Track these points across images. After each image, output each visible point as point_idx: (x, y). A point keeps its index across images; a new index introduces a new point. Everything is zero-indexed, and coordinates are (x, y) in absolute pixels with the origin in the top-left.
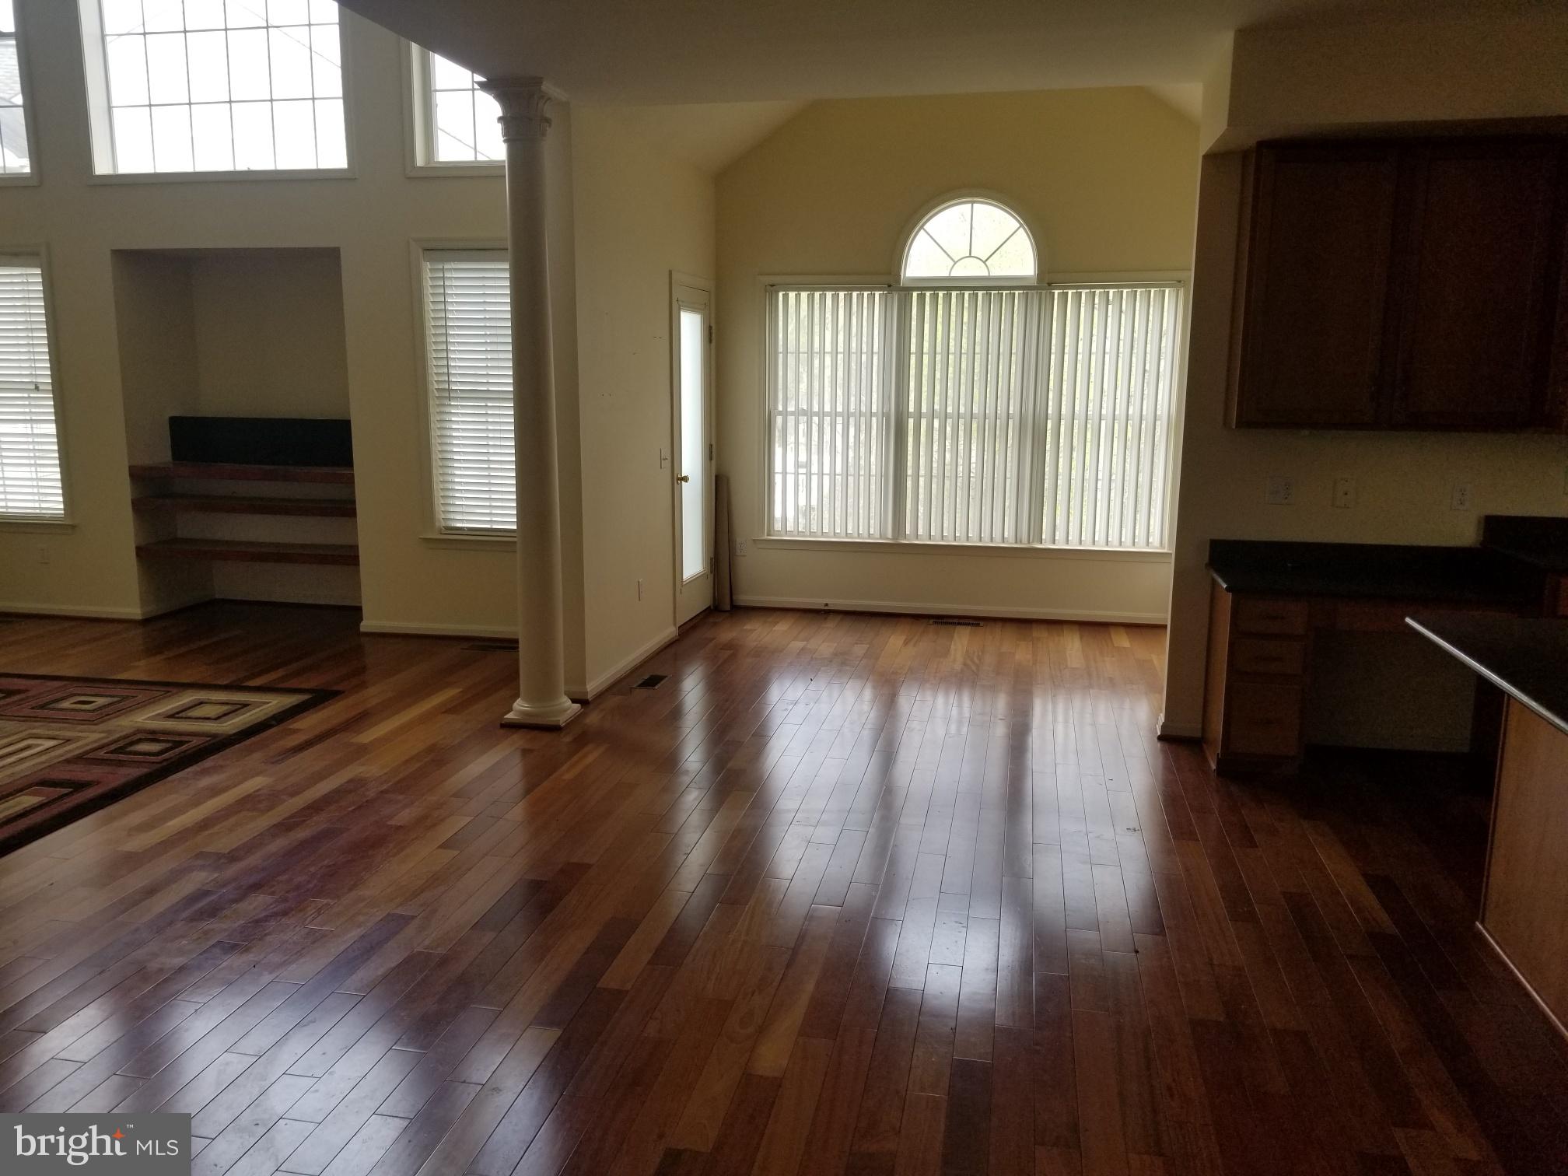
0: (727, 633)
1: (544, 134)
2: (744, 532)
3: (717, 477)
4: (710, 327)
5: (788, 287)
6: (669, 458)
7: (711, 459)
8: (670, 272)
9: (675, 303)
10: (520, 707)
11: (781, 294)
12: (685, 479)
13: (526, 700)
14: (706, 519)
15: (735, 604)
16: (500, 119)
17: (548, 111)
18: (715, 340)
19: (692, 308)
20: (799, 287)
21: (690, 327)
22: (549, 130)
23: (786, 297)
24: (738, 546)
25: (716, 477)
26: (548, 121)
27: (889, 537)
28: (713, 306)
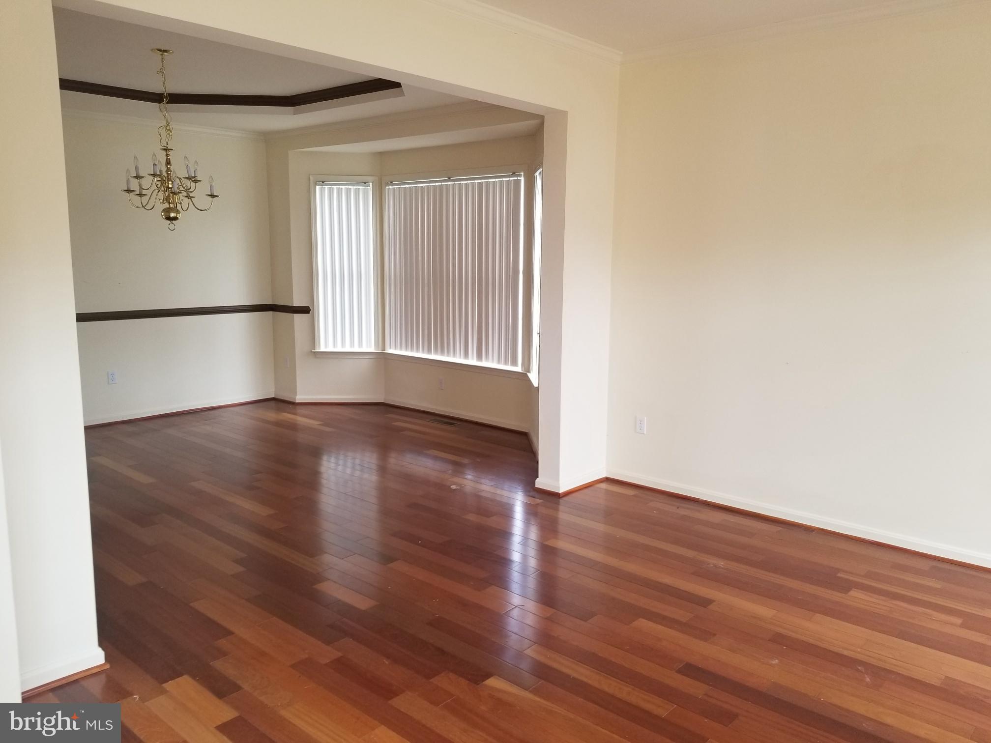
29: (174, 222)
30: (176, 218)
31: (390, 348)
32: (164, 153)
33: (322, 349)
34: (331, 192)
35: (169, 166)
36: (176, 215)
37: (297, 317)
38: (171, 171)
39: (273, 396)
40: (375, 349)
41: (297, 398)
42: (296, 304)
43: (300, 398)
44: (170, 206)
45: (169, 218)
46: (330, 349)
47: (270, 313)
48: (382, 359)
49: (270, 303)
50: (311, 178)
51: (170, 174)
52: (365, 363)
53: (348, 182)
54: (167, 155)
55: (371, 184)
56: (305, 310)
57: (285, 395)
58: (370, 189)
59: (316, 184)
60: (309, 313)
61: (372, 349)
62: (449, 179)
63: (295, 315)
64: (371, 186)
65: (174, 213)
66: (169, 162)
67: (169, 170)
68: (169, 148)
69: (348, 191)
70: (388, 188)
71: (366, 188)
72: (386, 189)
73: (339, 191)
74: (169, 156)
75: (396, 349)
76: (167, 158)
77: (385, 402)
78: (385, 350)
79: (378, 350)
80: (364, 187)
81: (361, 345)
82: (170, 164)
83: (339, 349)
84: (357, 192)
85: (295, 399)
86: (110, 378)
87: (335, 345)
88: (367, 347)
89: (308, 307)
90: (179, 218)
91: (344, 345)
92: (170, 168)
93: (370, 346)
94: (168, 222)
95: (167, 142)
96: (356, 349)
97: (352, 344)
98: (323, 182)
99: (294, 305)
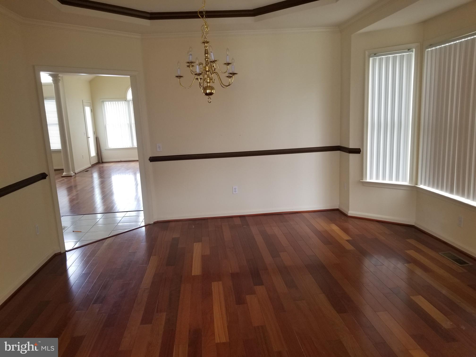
0: (101, 165)
1: (59, 82)
2: (103, 148)
4: (92, 109)
5: (106, 101)
6: (86, 133)
7: (94, 134)
8: (83, 100)
9: (84, 105)
10: (64, 174)
11: (105, 102)
12: (89, 137)
13: (66, 172)
14: (95, 146)
16: (52, 80)
17: (60, 78)
18: (93, 111)
19: (88, 106)
20: (108, 101)
21: (88, 110)
22: (60, 81)
23: (106, 103)
24: (102, 151)
25: (96, 138)
26: (60, 80)
28: (92, 106)
29: (211, 96)
30: (211, 94)
31: (421, 184)
32: (203, 45)
33: (368, 180)
34: (381, 61)
35: (206, 55)
36: (211, 91)
37: (352, 156)
38: (208, 59)
39: (337, 208)
40: (410, 183)
41: (349, 212)
42: (352, 146)
43: (351, 213)
44: (208, 85)
45: (207, 94)
46: (374, 180)
47: (338, 152)
48: (414, 190)
49: (339, 145)
50: (367, 53)
51: (208, 61)
52: (401, 193)
53: (396, 51)
55: (414, 49)
56: (357, 151)
57: (344, 210)
58: (413, 54)
60: (360, 153)
61: (407, 183)
63: (350, 154)
64: (414, 51)
67: (206, 57)
68: (207, 41)
69: (394, 59)
70: (427, 50)
71: (410, 53)
72: (426, 51)
73: (387, 60)
74: (207, 48)
75: (425, 185)
76: (205, 49)
77: (415, 225)
78: (417, 185)
79: (412, 184)
80: (408, 53)
81: (397, 179)
82: (207, 53)
83: (380, 181)
84: (402, 58)
85: (348, 213)
86: (234, 190)
87: (377, 177)
88: (403, 181)
89: (360, 149)
90: (213, 93)
91: (384, 178)
92: (207, 56)
93: (406, 181)
94: (207, 97)
95: (205, 37)
96: (394, 182)
97: (391, 178)
98: (375, 54)
99: (350, 147)
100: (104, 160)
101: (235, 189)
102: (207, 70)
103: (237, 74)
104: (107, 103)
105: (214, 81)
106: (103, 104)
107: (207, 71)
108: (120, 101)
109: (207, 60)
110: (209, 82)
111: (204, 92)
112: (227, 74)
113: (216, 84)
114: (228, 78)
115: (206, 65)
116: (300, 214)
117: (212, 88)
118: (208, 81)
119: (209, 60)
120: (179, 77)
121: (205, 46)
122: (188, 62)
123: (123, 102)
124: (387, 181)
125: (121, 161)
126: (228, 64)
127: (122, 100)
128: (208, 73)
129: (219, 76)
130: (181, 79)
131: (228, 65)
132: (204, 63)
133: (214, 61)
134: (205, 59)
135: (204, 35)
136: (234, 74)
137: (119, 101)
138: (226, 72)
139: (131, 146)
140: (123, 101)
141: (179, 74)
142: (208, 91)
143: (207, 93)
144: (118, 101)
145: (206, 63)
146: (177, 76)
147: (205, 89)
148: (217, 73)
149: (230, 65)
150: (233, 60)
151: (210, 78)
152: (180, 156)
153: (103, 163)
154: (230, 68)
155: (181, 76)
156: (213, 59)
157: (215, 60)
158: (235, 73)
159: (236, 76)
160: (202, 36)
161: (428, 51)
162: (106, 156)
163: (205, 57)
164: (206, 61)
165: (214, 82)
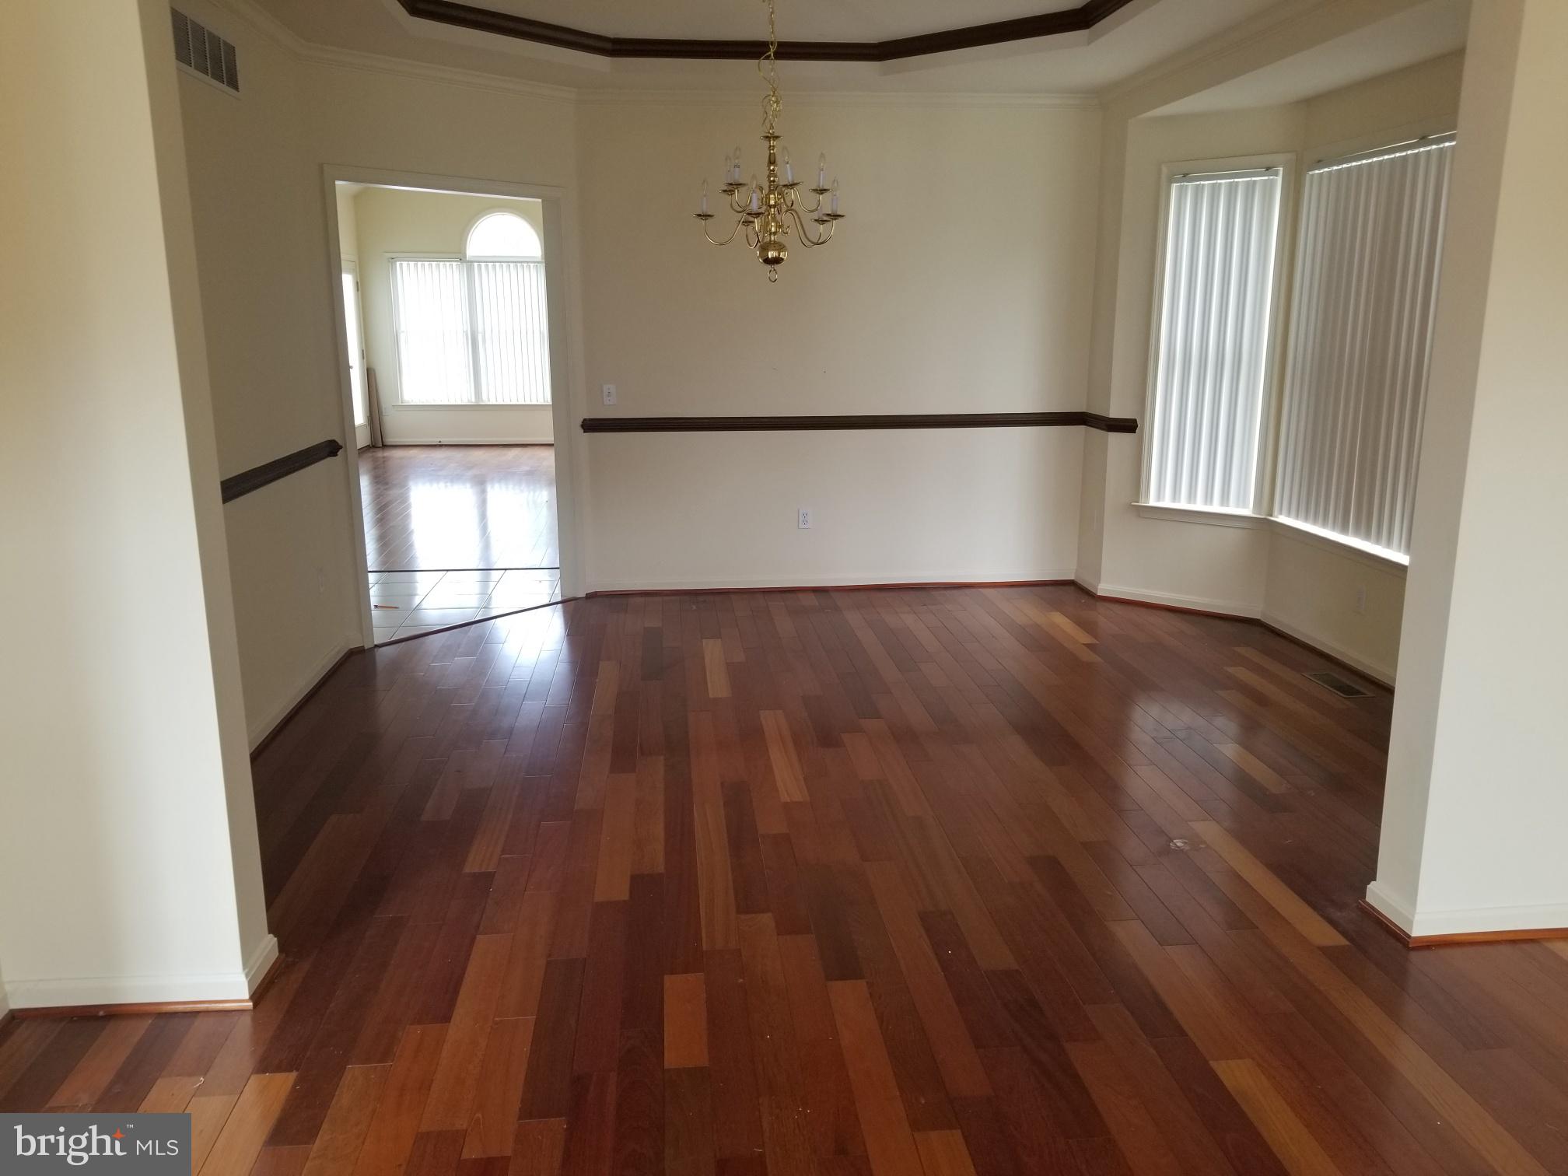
0: (380, 454)
2: (387, 401)
3: (368, 370)
4: (357, 283)
5: (401, 259)
7: (363, 358)
11: (398, 263)
12: (350, 367)
15: (384, 444)
18: (360, 287)
19: (348, 272)
20: (408, 259)
21: (348, 283)
23: (401, 265)
24: (383, 410)
27: (473, 401)
28: (358, 270)
29: (777, 267)
30: (777, 261)
31: (1280, 514)
32: (766, 143)
33: (1153, 503)
34: (1198, 192)
35: (772, 168)
36: (777, 255)
37: (1115, 439)
38: (775, 176)
39: (1070, 576)
40: (1254, 513)
41: (1099, 587)
42: (1115, 412)
43: (1104, 588)
44: (771, 239)
45: (767, 261)
46: (1167, 503)
47: (1080, 430)
48: (1263, 530)
49: (1083, 410)
50: (1165, 170)
51: (774, 181)
53: (1235, 171)
54: (771, 147)
55: (1281, 169)
56: (1128, 426)
57: (1086, 581)
58: (1279, 179)
59: (1171, 181)
60: (1135, 432)
61: (1247, 512)
62: (1424, 140)
63: (1110, 433)
64: (1281, 173)
65: (773, 250)
66: (772, 159)
67: (772, 173)
68: (776, 134)
69: (1232, 190)
70: (1311, 173)
71: (1271, 177)
72: (1307, 175)
73: (1215, 191)
74: (773, 150)
75: (1289, 515)
76: (770, 153)
77: (1262, 620)
78: (1271, 516)
79: (1260, 514)
80: (1266, 178)
81: (1225, 499)
82: (774, 162)
83: (1183, 505)
84: (1250, 188)
85: (1097, 589)
86: (801, 519)
87: (1175, 496)
88: (1238, 506)
89: (1135, 420)
90: (782, 259)
91: (1192, 498)
92: (773, 170)
93: (1245, 506)
94: (769, 267)
95: (772, 124)
96: (1216, 508)
97: (1208, 498)
98: (1185, 175)
99: (1112, 416)
100: (389, 440)
101: (805, 515)
102: (772, 202)
103: (843, 216)
104: (405, 264)
105: (785, 231)
106: (392, 266)
107: (770, 206)
108: (443, 261)
109: (772, 179)
110: (775, 233)
111: (761, 256)
112: (815, 216)
113: (791, 239)
114: (816, 224)
115: (771, 192)
116: (973, 590)
117: (780, 247)
118: (773, 229)
119: (776, 179)
120: (703, 216)
121: (770, 146)
122: (731, 184)
123: (454, 264)
124: (1199, 506)
125: (441, 446)
126: (822, 191)
127: (450, 259)
128: (772, 210)
129: (799, 218)
130: (710, 221)
131: (822, 194)
132: (766, 185)
133: (791, 185)
134: (769, 177)
135: (767, 121)
136: (836, 216)
137: (440, 261)
138: (816, 210)
139: (473, 400)
140: (456, 261)
141: (705, 209)
142: (771, 254)
143: (768, 257)
144: (438, 259)
145: (770, 187)
146: (699, 215)
147: (765, 248)
148: (796, 212)
149: (826, 194)
150: (836, 184)
151: (777, 222)
152: (659, 421)
153: (385, 446)
154: (826, 204)
155: (709, 216)
156: (789, 178)
157: (795, 182)
158: (838, 213)
159: (840, 220)
160: (764, 121)
161: (1313, 175)
162: (396, 428)
163: (768, 173)
164: (771, 181)
165: (787, 233)
